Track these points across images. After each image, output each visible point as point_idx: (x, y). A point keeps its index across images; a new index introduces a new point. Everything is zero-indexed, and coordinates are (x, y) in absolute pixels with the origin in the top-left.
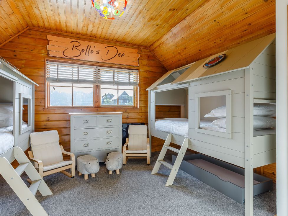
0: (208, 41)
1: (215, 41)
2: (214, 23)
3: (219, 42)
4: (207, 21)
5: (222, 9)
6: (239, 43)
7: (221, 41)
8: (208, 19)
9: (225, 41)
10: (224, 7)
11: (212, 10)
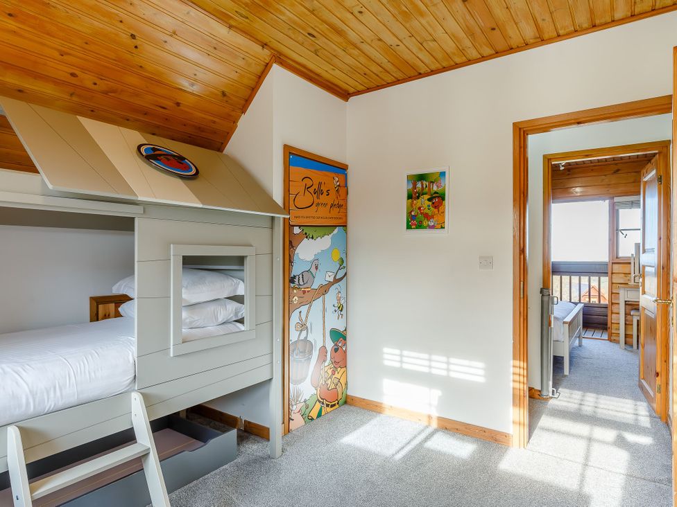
0: (56, 54)
1: (77, 72)
2: (125, 38)
3: (89, 84)
4: (117, 15)
5: (171, 36)
6: (128, 120)
7: (95, 84)
8: (123, 16)
9: (106, 93)
10: (178, 38)
11: (155, 14)
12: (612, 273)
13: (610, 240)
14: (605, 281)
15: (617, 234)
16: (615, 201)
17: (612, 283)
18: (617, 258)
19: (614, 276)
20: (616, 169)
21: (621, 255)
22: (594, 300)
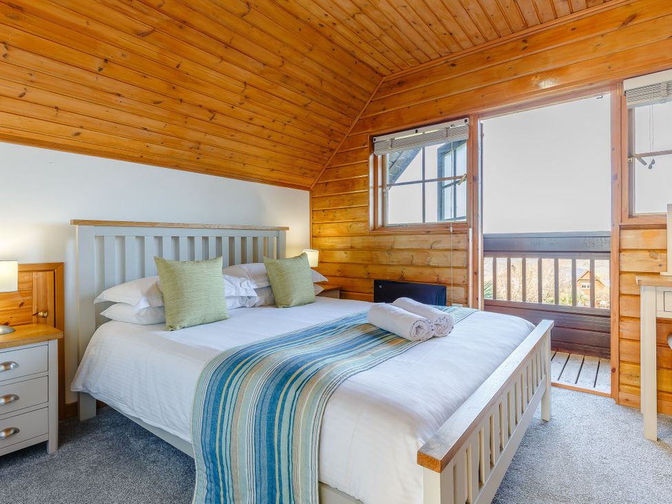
12: (620, 251)
13: (614, 178)
14: (603, 268)
15: (631, 164)
16: (625, 89)
17: (621, 273)
18: (630, 216)
19: (625, 257)
20: (629, 15)
21: (637, 211)
22: (583, 302)
